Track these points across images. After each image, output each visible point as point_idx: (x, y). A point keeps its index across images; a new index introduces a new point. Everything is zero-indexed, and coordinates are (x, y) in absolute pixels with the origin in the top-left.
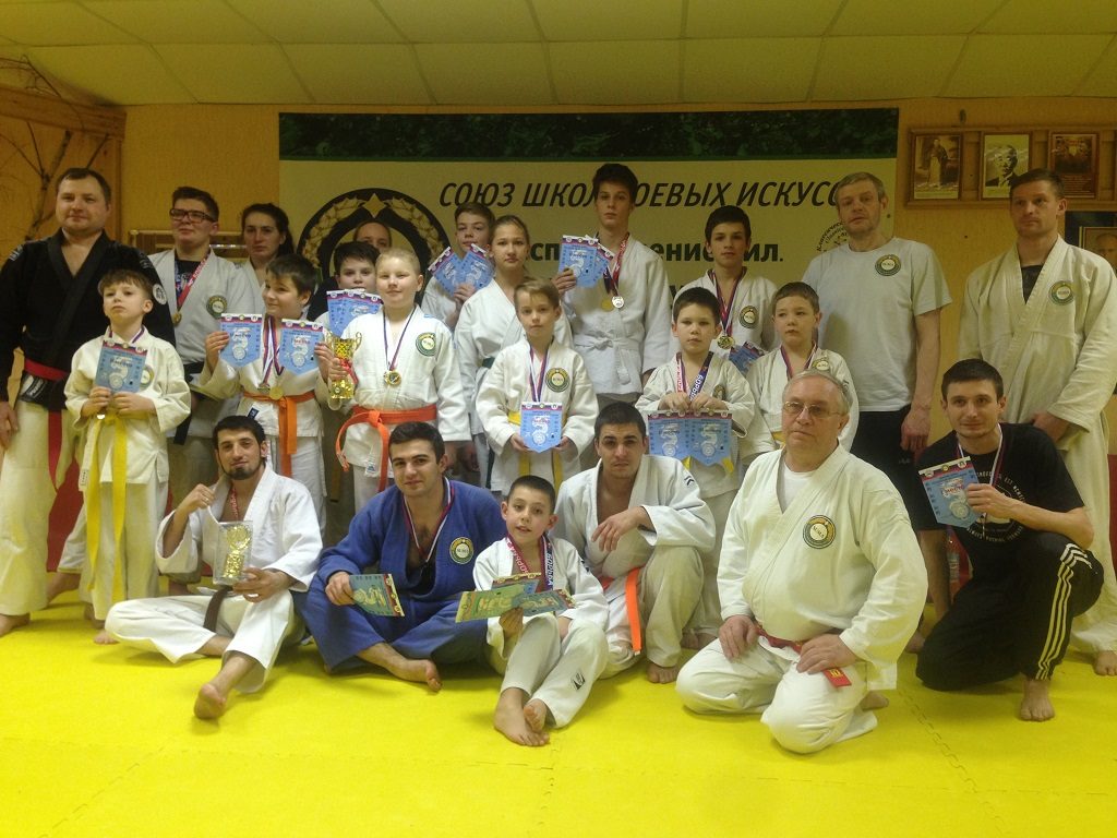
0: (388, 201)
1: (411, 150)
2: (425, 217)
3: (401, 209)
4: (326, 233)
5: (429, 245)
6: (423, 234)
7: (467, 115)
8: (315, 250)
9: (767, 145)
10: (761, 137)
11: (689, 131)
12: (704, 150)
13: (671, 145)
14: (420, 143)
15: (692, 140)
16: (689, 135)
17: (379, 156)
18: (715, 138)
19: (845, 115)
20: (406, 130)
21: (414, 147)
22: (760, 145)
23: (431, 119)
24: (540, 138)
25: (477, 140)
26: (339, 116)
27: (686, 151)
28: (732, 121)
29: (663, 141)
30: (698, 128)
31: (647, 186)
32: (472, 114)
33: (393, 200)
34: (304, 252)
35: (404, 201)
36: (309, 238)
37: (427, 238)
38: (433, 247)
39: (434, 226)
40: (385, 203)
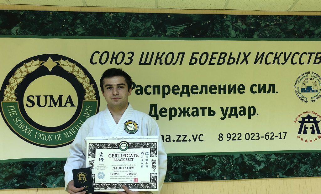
0: (58, 61)
1: (71, 32)
2: (81, 70)
3: (66, 66)
4: (20, 81)
5: (85, 87)
6: (80, 80)
7: (105, 13)
8: (13, 91)
9: (269, 33)
10: (265, 28)
11: (228, 25)
12: (237, 35)
13: (219, 32)
14: (77, 28)
15: (230, 29)
16: (229, 26)
17: (52, 35)
18: (242, 28)
19: (305, 18)
20: (68, 21)
21: (73, 30)
22: (265, 33)
23: (83, 15)
24: (148, 26)
25: (111, 27)
26: (26, 12)
27: (228, 35)
28: (250, 20)
29: (215, 29)
30: (233, 23)
31: (207, 54)
32: (108, 12)
33: (61, 61)
34: (5, 93)
35: (68, 61)
36: (8, 84)
37: (83, 83)
38: (87, 88)
39: (87, 76)
40: (56, 63)
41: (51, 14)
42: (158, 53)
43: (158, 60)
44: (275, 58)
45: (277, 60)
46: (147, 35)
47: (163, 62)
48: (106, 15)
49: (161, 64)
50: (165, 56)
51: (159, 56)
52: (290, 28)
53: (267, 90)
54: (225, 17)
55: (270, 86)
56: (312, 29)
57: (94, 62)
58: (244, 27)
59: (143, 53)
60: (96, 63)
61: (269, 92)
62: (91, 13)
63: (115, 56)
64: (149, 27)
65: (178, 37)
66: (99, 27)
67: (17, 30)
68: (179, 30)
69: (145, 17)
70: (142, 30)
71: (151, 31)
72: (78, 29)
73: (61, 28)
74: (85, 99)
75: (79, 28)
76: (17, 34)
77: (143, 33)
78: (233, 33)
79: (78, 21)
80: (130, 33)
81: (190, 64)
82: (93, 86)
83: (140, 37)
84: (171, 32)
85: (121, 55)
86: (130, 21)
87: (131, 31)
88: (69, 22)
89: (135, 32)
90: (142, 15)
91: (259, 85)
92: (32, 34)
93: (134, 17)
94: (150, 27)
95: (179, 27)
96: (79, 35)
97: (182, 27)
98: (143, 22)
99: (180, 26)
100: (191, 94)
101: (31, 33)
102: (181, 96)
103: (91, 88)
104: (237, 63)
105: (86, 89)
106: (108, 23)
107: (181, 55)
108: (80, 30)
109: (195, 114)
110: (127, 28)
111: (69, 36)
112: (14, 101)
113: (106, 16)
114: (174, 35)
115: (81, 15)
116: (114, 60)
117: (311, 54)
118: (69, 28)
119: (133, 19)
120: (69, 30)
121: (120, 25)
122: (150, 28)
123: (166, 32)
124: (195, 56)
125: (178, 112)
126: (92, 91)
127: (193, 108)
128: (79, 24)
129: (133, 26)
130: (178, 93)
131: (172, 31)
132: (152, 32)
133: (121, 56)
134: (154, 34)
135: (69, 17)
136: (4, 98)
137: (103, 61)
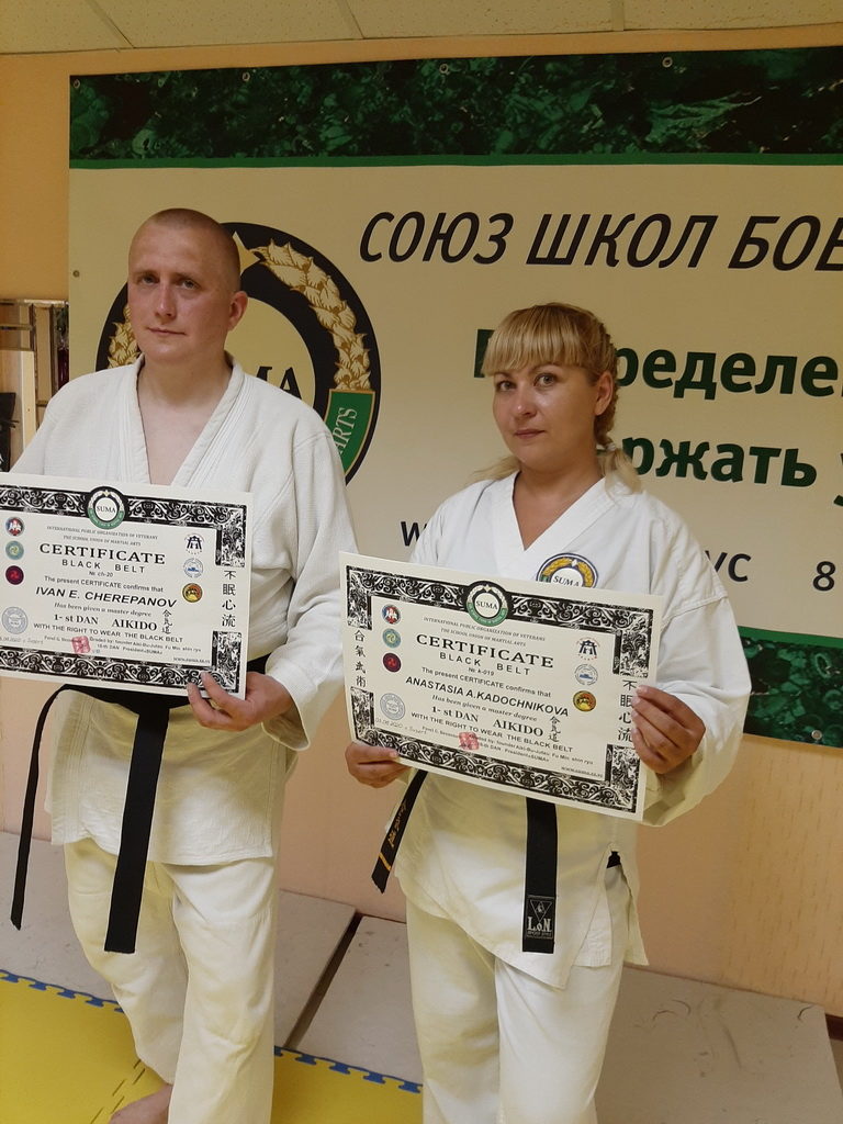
0: (260, 250)
1: (305, 143)
2: (330, 282)
3: (286, 267)
5: (337, 342)
6: (325, 317)
7: (422, 62)
14: (325, 126)
17: (245, 154)
20: (298, 100)
23: (347, 75)
24: (577, 109)
26: (173, 74)
31: (814, 222)
32: (433, 60)
33: (272, 246)
34: (113, 347)
35: (290, 250)
36: (123, 320)
37: (334, 327)
38: (344, 345)
39: (348, 303)
41: (247, 78)
42: (607, 218)
43: (604, 247)
46: (571, 146)
47: (622, 253)
48: (425, 71)
49: (612, 261)
50: (631, 228)
51: (609, 232)
57: (372, 251)
59: (547, 218)
60: (379, 256)
62: (373, 65)
63: (444, 230)
64: (582, 110)
65: (696, 150)
66: (396, 118)
67: (146, 143)
68: (701, 123)
69: (571, 72)
70: (551, 124)
71: (586, 127)
72: (328, 129)
73: (273, 126)
74: (335, 385)
75: (331, 125)
76: (148, 156)
77: (555, 140)
79: (330, 101)
80: (506, 138)
81: (736, 263)
82: (364, 340)
83: (542, 152)
84: (668, 130)
85: (466, 224)
86: (508, 90)
87: (510, 129)
88: (301, 103)
89: (523, 133)
90: (558, 65)
92: (188, 152)
93: (526, 75)
94: (586, 111)
95: (703, 110)
96: (331, 154)
97: (717, 107)
98: (560, 90)
99: (708, 103)
100: (720, 388)
101: (185, 150)
102: (679, 394)
103: (358, 349)
105: (341, 351)
106: (429, 103)
107: (699, 228)
108: (333, 134)
109: (727, 470)
110: (495, 120)
111: (296, 155)
113: (426, 74)
114: (681, 141)
115: (340, 75)
116: (439, 243)
118: (300, 128)
119: (523, 82)
120: (297, 133)
121: (471, 108)
122: (582, 117)
123: (648, 128)
124: (760, 231)
125: (660, 457)
126: (360, 358)
127: (722, 448)
128: (333, 110)
129: (521, 111)
130: (667, 383)
131: (675, 127)
132: (590, 130)
133: (464, 228)
134: (597, 139)
135: (302, 87)
136: (108, 365)
137: (401, 250)
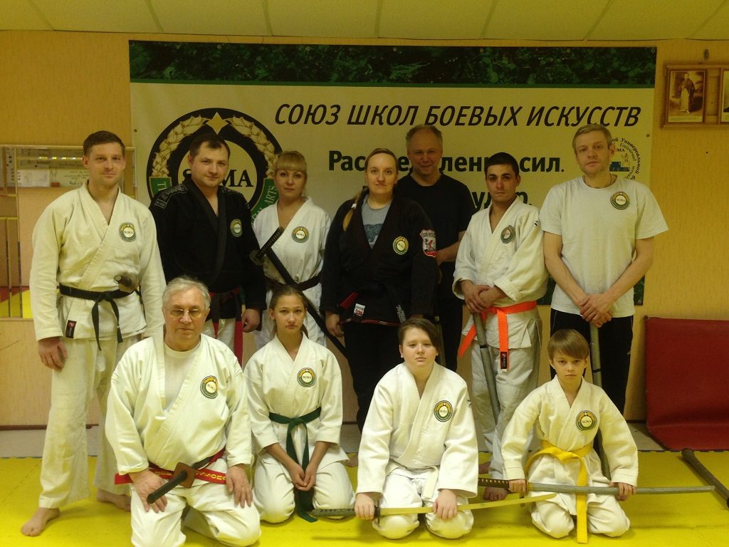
0: (229, 119)
1: (248, 75)
2: (262, 133)
3: (241, 127)
4: (174, 147)
5: (267, 158)
7: (298, 45)
8: (165, 162)
9: (552, 76)
10: (547, 68)
11: (487, 63)
12: (500, 79)
13: (473, 74)
15: (490, 70)
16: (487, 66)
17: (220, 79)
18: (509, 69)
19: (613, 52)
21: (252, 72)
22: (546, 75)
23: (266, 49)
25: (307, 67)
26: (184, 44)
27: (485, 79)
28: (523, 55)
29: (466, 70)
30: (495, 60)
31: (453, 108)
32: (303, 45)
33: (234, 118)
34: (154, 164)
35: (243, 119)
36: (159, 151)
37: (265, 152)
38: (270, 159)
39: (271, 142)
40: (227, 121)
41: (219, 47)
42: (377, 107)
43: (377, 118)
44: (562, 115)
45: (564, 119)
46: (361, 80)
48: (300, 49)
49: (381, 123)
51: (379, 112)
52: (589, 67)
53: (547, 166)
54: (482, 51)
55: (552, 160)
56: (623, 69)
57: (281, 120)
58: (512, 66)
59: (354, 107)
60: (284, 122)
61: (549, 170)
62: (278, 46)
63: (312, 111)
64: (364, 66)
65: (408, 82)
66: (289, 67)
67: (171, 72)
68: (409, 72)
69: (359, 52)
70: (353, 71)
71: (366, 73)
72: (258, 70)
73: (233, 68)
74: (266, 176)
75: (260, 68)
76: (172, 78)
77: (355, 77)
78: (494, 76)
79: (259, 59)
80: (335, 76)
83: (350, 82)
84: (397, 74)
85: (321, 110)
86: (335, 58)
87: (336, 73)
88: (245, 59)
89: (342, 74)
90: (353, 49)
91: (535, 159)
92: (192, 77)
93: (341, 52)
94: (366, 67)
95: (409, 67)
96: (260, 80)
97: (415, 66)
98: (355, 59)
99: (410, 64)
104: (499, 124)
105: (269, 162)
106: (302, 62)
107: (412, 111)
108: (261, 72)
110: (330, 69)
111: (245, 80)
112: (165, 176)
114: (402, 79)
115: (263, 48)
116: (310, 117)
117: (621, 109)
118: (245, 69)
119: (340, 55)
120: (244, 71)
121: (320, 64)
122: (365, 69)
123: (388, 74)
124: (434, 111)
128: (260, 62)
129: (341, 66)
131: (400, 73)
132: (368, 74)
134: (371, 77)
135: (246, 52)
136: (152, 171)
137: (294, 119)
